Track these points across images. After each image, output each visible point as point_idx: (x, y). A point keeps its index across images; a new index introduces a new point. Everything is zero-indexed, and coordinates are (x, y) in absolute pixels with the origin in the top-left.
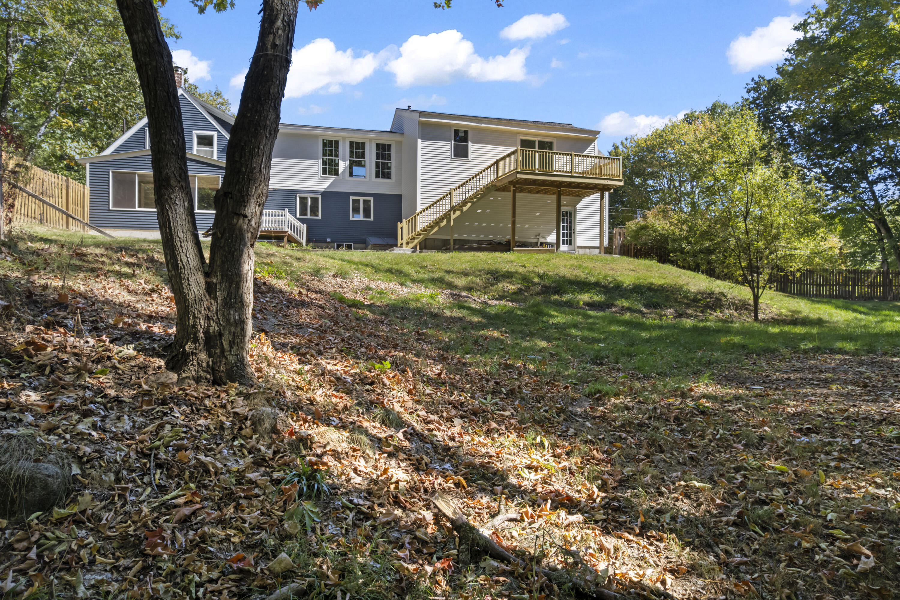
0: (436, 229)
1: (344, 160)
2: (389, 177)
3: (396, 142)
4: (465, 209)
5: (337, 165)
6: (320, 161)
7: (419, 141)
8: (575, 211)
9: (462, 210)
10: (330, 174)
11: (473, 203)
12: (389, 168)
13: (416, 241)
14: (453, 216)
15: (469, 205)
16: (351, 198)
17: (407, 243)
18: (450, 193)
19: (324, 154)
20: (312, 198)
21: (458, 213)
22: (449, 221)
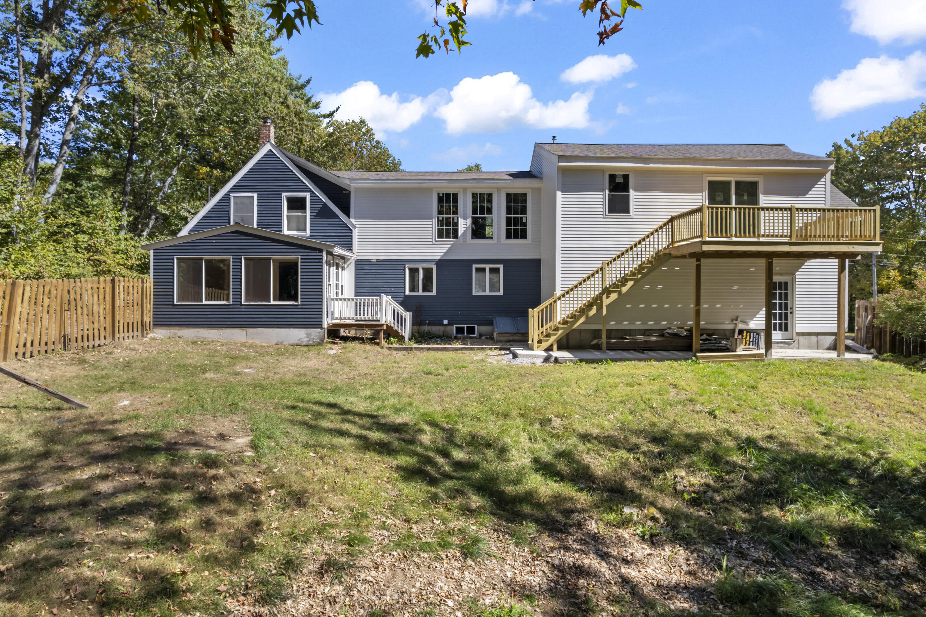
0: (582, 320)
1: (465, 218)
2: (524, 236)
3: (533, 189)
4: (624, 290)
5: (456, 224)
6: (435, 221)
7: (559, 194)
8: (793, 281)
9: (620, 293)
10: (448, 236)
11: (636, 281)
12: (525, 225)
13: (552, 339)
14: (606, 302)
15: (630, 284)
16: (474, 266)
17: (540, 342)
18: (601, 269)
19: (440, 212)
20: (423, 269)
21: (614, 296)
22: (600, 308)
